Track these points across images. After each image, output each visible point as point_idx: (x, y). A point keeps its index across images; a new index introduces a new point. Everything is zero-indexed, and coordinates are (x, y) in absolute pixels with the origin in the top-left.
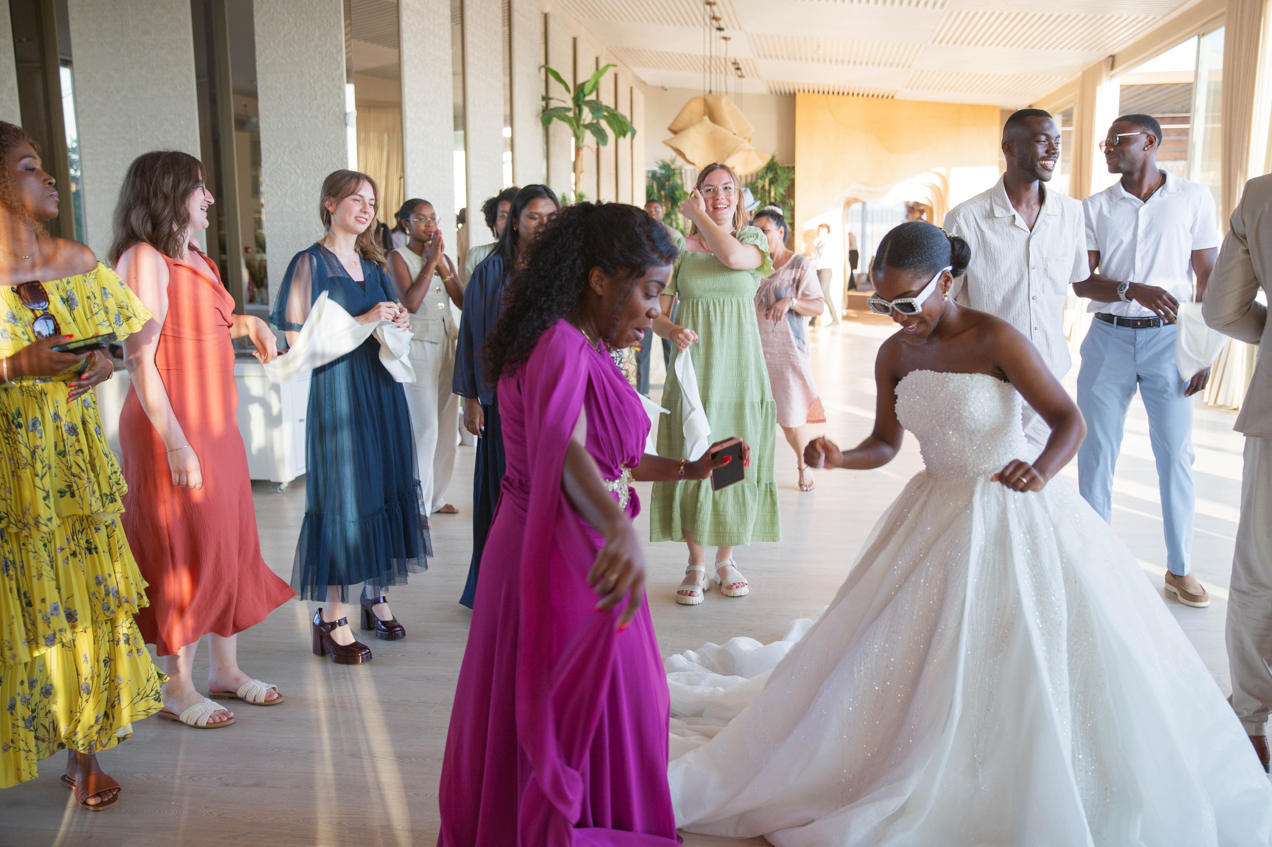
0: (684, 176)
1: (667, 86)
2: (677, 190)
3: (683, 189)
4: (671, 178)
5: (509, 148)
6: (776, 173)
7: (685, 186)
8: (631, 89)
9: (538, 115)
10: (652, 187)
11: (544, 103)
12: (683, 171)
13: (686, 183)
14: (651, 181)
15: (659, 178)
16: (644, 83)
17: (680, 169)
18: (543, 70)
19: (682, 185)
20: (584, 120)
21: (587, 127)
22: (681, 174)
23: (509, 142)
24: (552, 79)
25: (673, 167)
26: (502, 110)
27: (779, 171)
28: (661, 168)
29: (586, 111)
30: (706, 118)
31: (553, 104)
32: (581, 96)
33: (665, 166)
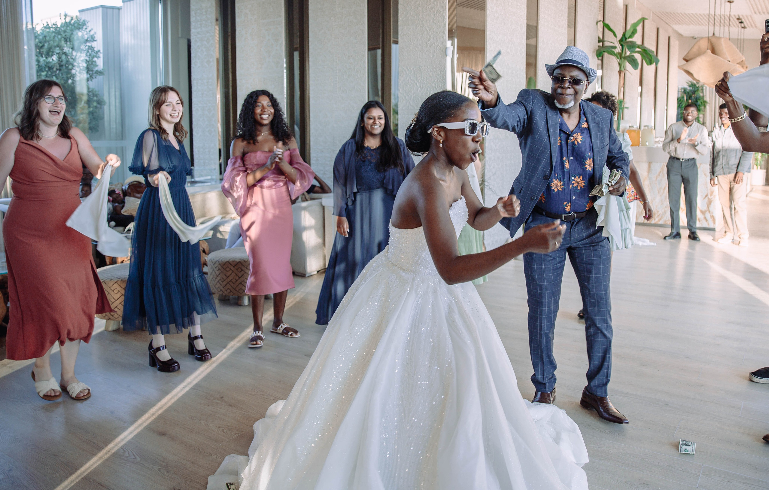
0: (704, 91)
1: (696, 36)
2: (699, 99)
4: (696, 93)
7: (705, 97)
8: (669, 38)
12: (704, 88)
13: (706, 95)
14: (683, 94)
15: (688, 93)
16: (679, 34)
17: (702, 87)
19: (703, 96)
22: (702, 90)
25: (697, 86)
28: (690, 86)
30: (709, 51)
33: (693, 85)
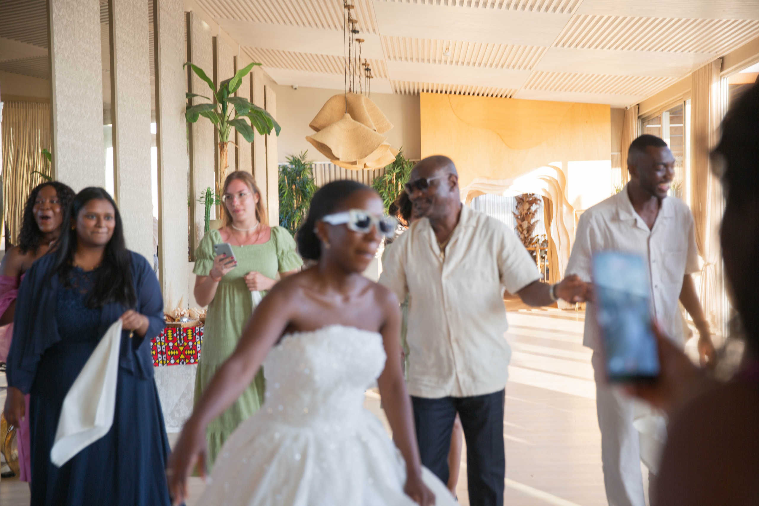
1: (296, 86)
2: (308, 185)
3: (313, 183)
4: (302, 173)
5: (155, 144)
6: (403, 168)
8: (265, 86)
9: (182, 112)
10: (284, 181)
11: (186, 100)
12: (313, 166)
14: (283, 176)
15: (290, 173)
16: (274, 82)
17: (311, 165)
18: (186, 67)
20: (228, 117)
21: (231, 123)
22: (311, 169)
23: (155, 138)
24: (195, 76)
25: (303, 163)
26: (149, 105)
27: (405, 166)
28: (292, 163)
29: (231, 107)
30: (348, 116)
31: (197, 101)
32: (226, 93)
33: (296, 161)
